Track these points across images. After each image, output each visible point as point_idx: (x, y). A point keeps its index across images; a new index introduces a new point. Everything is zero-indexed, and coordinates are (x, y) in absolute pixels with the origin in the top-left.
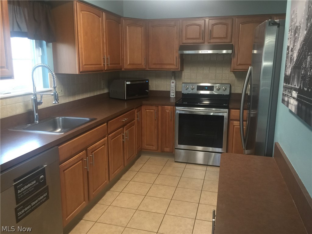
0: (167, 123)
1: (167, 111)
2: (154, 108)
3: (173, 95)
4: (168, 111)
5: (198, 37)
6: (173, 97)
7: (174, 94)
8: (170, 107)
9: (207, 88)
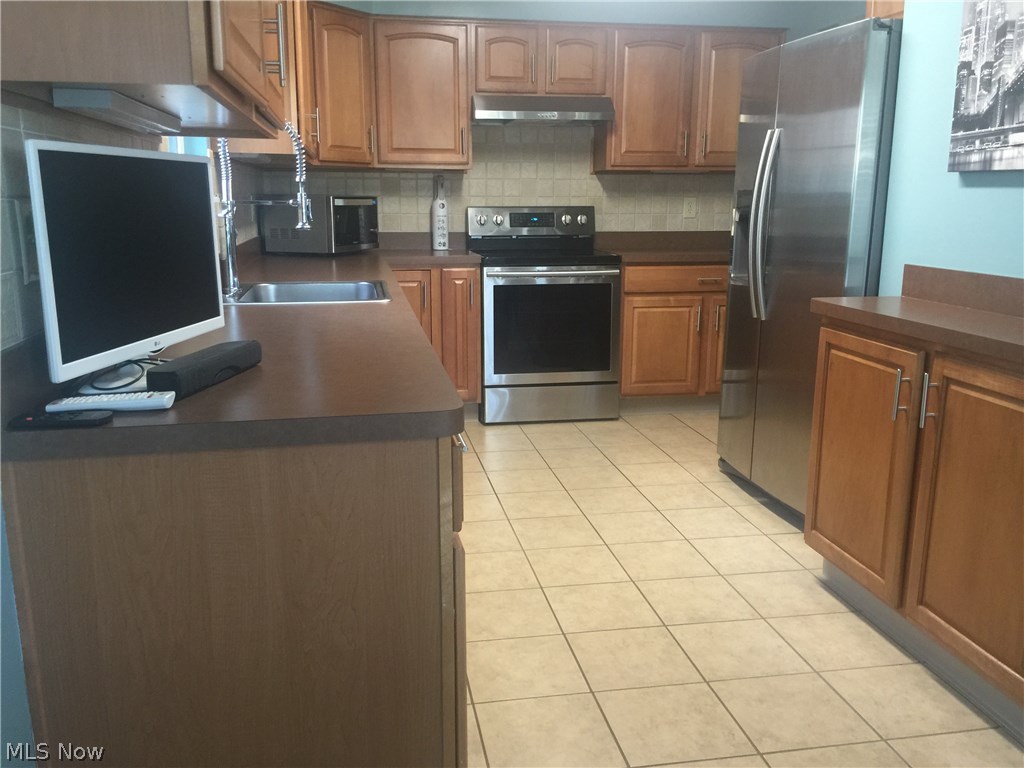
0: (459, 316)
1: (457, 282)
2: (418, 275)
3: (441, 242)
4: (460, 282)
5: (520, 74)
6: (442, 248)
7: (446, 240)
8: (465, 269)
9: (535, 219)
